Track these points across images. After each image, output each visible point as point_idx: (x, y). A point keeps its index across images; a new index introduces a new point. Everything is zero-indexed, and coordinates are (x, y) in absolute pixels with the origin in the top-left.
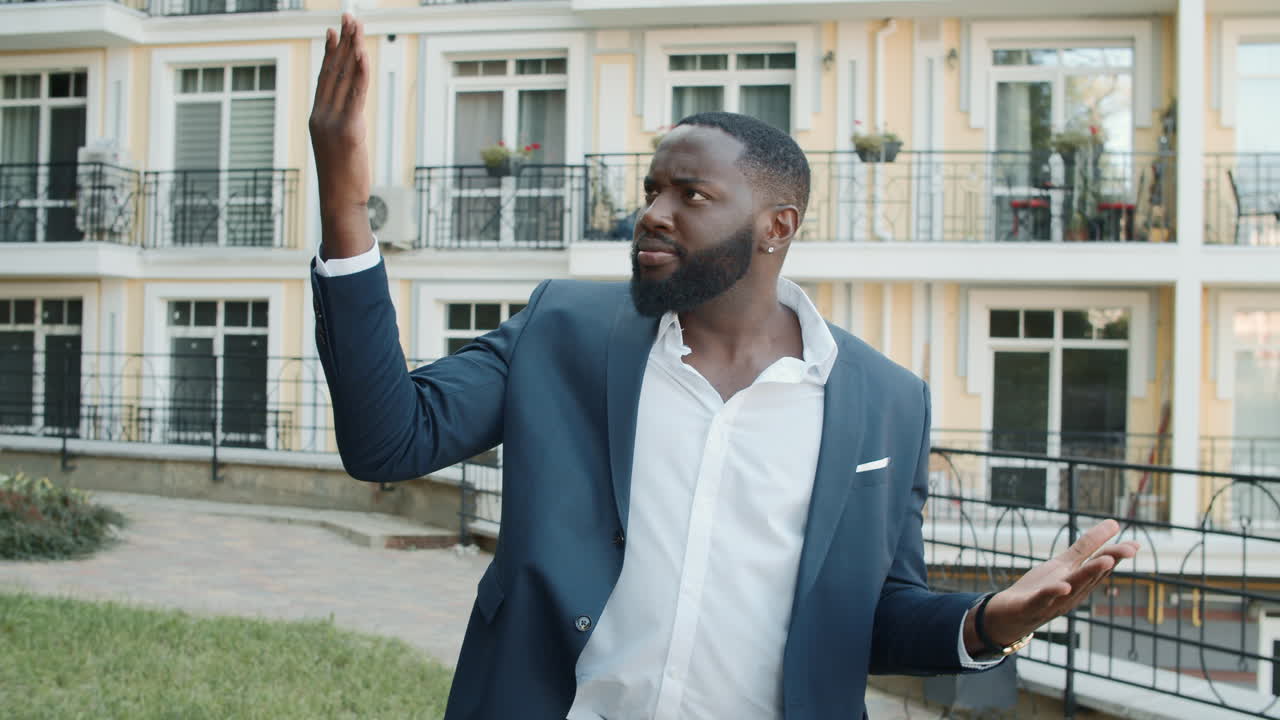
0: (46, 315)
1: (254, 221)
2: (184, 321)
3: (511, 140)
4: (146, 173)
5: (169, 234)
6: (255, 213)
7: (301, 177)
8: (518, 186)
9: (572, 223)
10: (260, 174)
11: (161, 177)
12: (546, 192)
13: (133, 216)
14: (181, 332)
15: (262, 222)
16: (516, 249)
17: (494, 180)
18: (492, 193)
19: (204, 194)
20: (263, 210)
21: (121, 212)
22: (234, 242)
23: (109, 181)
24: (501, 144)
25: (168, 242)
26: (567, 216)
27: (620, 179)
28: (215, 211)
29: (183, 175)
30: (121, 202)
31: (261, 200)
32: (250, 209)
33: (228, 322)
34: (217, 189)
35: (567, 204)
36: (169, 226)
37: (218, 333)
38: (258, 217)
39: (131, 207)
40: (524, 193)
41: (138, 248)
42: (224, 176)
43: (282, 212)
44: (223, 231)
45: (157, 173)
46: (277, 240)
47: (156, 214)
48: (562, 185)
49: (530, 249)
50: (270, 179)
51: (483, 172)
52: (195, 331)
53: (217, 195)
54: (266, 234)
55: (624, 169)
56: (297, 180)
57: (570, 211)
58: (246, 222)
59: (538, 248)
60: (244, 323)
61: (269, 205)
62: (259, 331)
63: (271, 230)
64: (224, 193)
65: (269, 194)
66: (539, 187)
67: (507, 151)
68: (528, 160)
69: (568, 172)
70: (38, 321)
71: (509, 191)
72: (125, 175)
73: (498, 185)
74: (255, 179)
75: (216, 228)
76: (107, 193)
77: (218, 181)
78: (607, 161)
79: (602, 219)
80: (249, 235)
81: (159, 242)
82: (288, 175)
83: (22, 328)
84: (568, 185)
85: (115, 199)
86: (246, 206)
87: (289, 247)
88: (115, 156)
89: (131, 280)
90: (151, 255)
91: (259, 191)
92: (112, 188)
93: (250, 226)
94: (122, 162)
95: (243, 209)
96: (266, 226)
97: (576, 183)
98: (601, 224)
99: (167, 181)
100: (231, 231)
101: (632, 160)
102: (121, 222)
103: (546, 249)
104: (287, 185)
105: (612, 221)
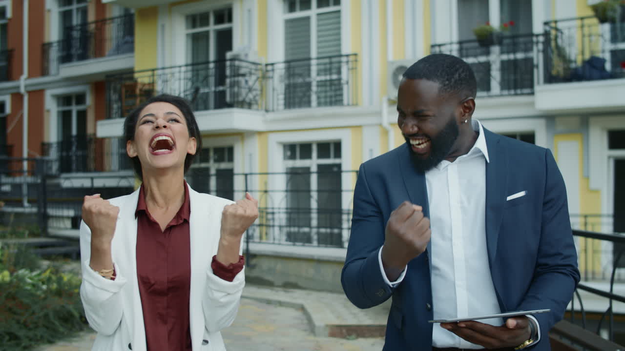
0: (216, 157)
1: (331, 90)
2: (293, 157)
3: (495, 20)
4: (267, 65)
5: (282, 102)
6: (331, 85)
7: (359, 58)
8: (502, 52)
9: (539, 74)
10: (334, 60)
11: (276, 66)
12: (520, 56)
13: (259, 92)
14: (291, 163)
15: (336, 90)
16: (501, 95)
17: (484, 49)
18: (482, 59)
19: (300, 75)
20: (336, 82)
21: (250, 90)
22: (319, 104)
23: (242, 71)
24: (488, 23)
25: (281, 107)
26: (535, 71)
27: (570, 37)
28: (309, 85)
29: (289, 63)
30: (251, 83)
31: (334, 77)
32: (328, 83)
33: (320, 156)
34: (309, 70)
35: (535, 62)
36: (282, 97)
37: (313, 163)
38: (333, 88)
39: (257, 86)
40: (505, 57)
41: (263, 112)
42: (314, 62)
43: (347, 83)
44: (314, 98)
45: (272, 64)
46: (345, 101)
47: (274, 89)
48: (531, 50)
49: (510, 95)
50: (340, 62)
51: (476, 44)
52: (299, 163)
53: (309, 75)
54: (338, 98)
55: (573, 31)
56: (356, 61)
57: (537, 66)
58: (326, 92)
59: (516, 94)
60: (328, 157)
61: (340, 79)
62: (337, 161)
63: (341, 95)
64: (314, 73)
65: (339, 72)
66: (514, 52)
67: (491, 28)
68: (507, 33)
69: (535, 39)
70: (212, 161)
71: (496, 57)
72: (253, 67)
73: (488, 53)
74: (331, 63)
75: (309, 97)
76: (241, 79)
77: (309, 66)
78: (560, 25)
79: (558, 68)
80: (328, 100)
81: (275, 107)
82: (351, 58)
83: (203, 165)
84: (535, 48)
85: (247, 82)
86: (326, 81)
87: (353, 105)
88: (246, 55)
89: (260, 133)
90: (270, 116)
91: (334, 71)
92: (244, 75)
93: (329, 94)
94: (251, 58)
95: (323, 83)
96: (338, 93)
97: (541, 47)
98: (558, 72)
99: (280, 69)
100: (318, 98)
101: (578, 23)
102: (251, 96)
103: (522, 94)
104: (350, 65)
105: (565, 69)
